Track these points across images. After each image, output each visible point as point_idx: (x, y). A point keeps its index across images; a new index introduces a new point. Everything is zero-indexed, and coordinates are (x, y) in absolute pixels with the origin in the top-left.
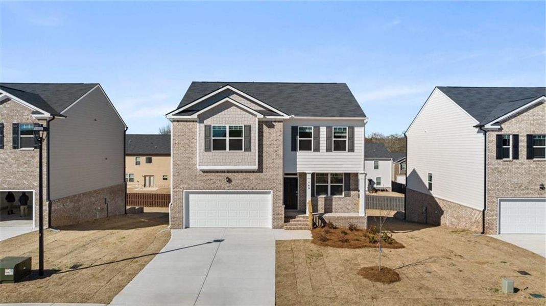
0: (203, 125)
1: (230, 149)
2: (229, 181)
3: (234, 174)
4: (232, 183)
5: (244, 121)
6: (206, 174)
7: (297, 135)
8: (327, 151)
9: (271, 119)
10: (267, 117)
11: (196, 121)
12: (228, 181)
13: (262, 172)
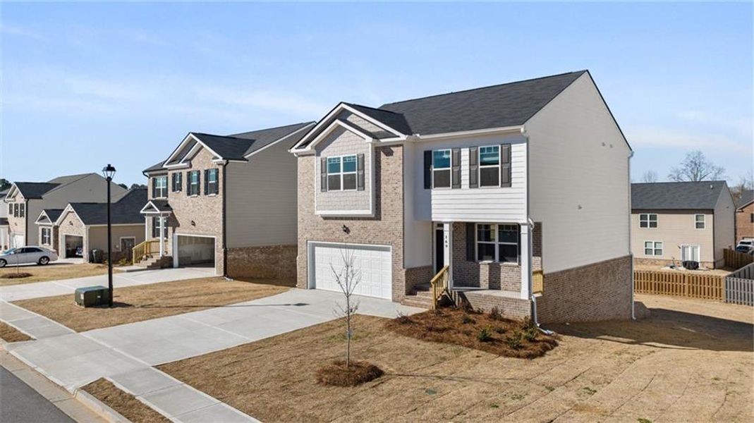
0: (319, 158)
1: (344, 189)
2: (347, 230)
3: (351, 221)
4: (350, 234)
5: (358, 149)
6: (326, 221)
7: (431, 164)
8: (470, 187)
9: (388, 142)
10: (382, 141)
11: (313, 155)
12: (345, 231)
13: (380, 219)
